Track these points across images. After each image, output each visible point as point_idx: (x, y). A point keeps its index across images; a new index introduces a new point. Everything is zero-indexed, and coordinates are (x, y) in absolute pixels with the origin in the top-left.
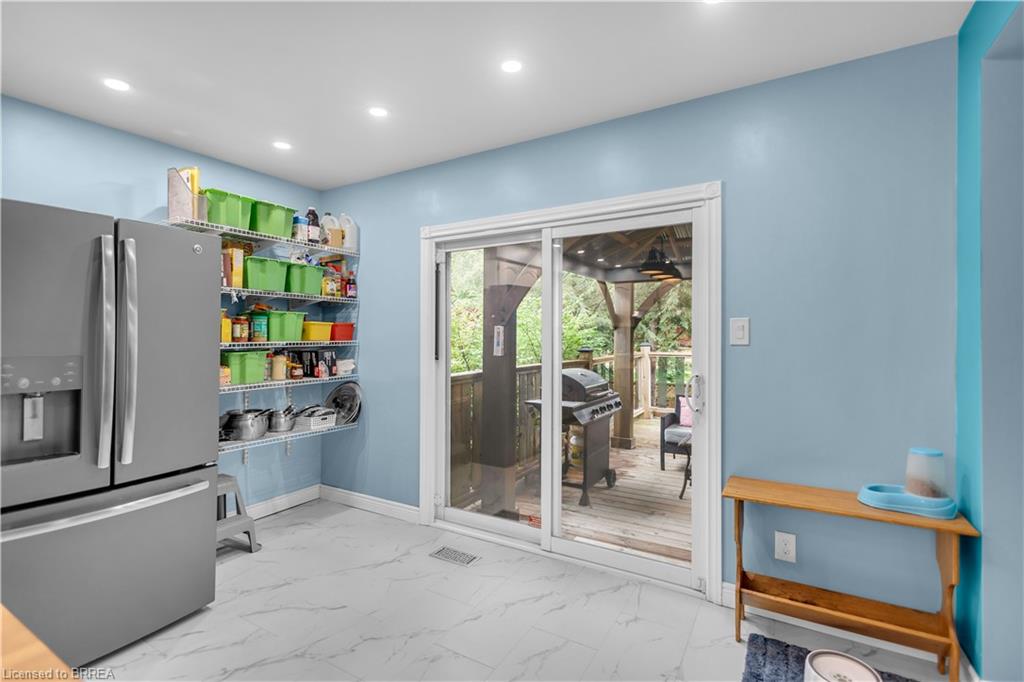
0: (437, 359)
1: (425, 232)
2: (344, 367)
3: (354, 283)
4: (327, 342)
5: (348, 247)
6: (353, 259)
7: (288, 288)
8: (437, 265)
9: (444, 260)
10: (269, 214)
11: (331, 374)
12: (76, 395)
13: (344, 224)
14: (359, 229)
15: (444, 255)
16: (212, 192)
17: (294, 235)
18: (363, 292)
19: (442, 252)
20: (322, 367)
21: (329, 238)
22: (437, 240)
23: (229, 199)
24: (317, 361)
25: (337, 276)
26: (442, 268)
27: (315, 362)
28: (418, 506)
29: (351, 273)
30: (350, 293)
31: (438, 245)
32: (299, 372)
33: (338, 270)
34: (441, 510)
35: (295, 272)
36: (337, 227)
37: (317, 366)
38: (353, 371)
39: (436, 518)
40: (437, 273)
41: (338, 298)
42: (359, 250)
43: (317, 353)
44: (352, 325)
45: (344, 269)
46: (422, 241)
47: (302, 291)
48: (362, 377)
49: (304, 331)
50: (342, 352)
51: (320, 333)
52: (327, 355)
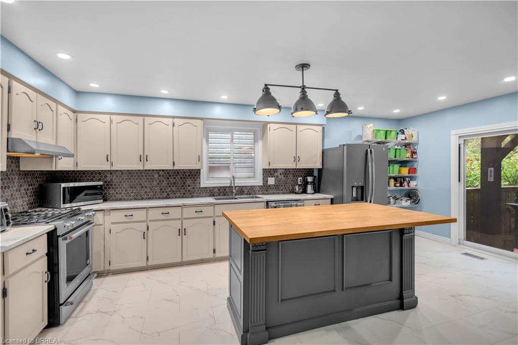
0: (459, 181)
1: (453, 132)
2: (413, 184)
3: (416, 153)
4: (407, 175)
5: (414, 139)
6: (416, 144)
7: (395, 157)
8: (459, 145)
9: (463, 143)
10: (390, 133)
11: (409, 186)
12: (362, 188)
13: (413, 132)
14: (418, 133)
15: (463, 141)
16: (377, 130)
17: (397, 138)
18: (420, 156)
19: (462, 140)
20: (406, 183)
21: (407, 137)
22: (460, 135)
23: (381, 131)
24: (404, 181)
25: (410, 150)
26: (462, 146)
27: (403, 182)
28: (450, 238)
29: (415, 149)
30: (414, 157)
31: (460, 137)
32: (398, 185)
33: (410, 148)
34: (462, 241)
35: (398, 151)
36: (410, 133)
37: (404, 183)
38: (416, 185)
39: (459, 244)
40: (459, 148)
41: (410, 159)
42: (418, 140)
43: (404, 178)
44: (415, 169)
45: (412, 148)
46: (452, 136)
47: (400, 157)
48: (420, 188)
49: (399, 170)
50: (412, 178)
51: (405, 171)
52: (407, 179)
